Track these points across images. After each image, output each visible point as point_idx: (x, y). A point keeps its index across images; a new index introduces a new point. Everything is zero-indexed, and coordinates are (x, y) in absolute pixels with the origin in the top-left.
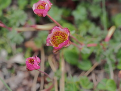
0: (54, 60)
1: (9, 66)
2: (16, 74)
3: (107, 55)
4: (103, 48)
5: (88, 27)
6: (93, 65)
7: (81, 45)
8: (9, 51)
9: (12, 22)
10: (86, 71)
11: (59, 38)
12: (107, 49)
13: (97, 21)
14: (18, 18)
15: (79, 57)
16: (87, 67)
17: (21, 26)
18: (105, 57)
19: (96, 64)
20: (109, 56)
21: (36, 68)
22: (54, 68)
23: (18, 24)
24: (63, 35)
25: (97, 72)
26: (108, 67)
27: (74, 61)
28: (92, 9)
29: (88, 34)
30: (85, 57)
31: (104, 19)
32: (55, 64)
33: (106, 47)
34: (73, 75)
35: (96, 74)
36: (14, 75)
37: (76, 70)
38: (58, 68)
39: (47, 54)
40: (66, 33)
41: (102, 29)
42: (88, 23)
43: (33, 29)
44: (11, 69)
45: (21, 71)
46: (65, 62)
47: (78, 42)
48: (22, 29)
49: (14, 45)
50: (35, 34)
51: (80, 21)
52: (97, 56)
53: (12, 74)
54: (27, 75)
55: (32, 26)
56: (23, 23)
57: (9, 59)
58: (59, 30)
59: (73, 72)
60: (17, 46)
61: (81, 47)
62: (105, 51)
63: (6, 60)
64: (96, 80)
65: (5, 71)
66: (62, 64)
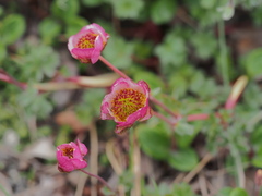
0: (118, 151)
1: (23, 165)
2: (37, 181)
3: (230, 138)
4: (222, 123)
5: (188, 79)
6: (200, 160)
7: (176, 117)
8: (23, 133)
9: (27, 71)
10: (187, 173)
11: (128, 102)
12: (231, 124)
13: (207, 67)
14: (40, 64)
15: (171, 142)
16: (189, 163)
17: (46, 79)
18: (227, 141)
19: (208, 157)
20: (235, 140)
21: (79, 166)
22: (118, 168)
23: (39, 76)
24: (136, 96)
25: (210, 173)
26: (233, 163)
27: (161, 152)
28: (197, 41)
29: (190, 94)
30: (184, 143)
31: (223, 62)
32: (120, 159)
33: (228, 120)
34: (158, 182)
35: (209, 179)
36: (34, 183)
37: (166, 172)
38: (128, 167)
39: (102, 138)
40: (142, 91)
41: (220, 82)
42: (189, 70)
43: (72, 86)
44: (27, 171)
45: (48, 174)
46: (142, 153)
47: (168, 112)
48: (48, 86)
49: (32, 121)
50: (77, 95)
51: (172, 67)
52: (208, 141)
53: (30, 181)
54: (60, 182)
55: (69, 80)
56: (50, 72)
57: (22, 150)
58: (128, 86)
59: (159, 174)
60: (40, 123)
61: (174, 121)
62: (225, 129)
63: (15, 152)
64: (209, 192)
65: (15, 175)
66: (136, 158)
